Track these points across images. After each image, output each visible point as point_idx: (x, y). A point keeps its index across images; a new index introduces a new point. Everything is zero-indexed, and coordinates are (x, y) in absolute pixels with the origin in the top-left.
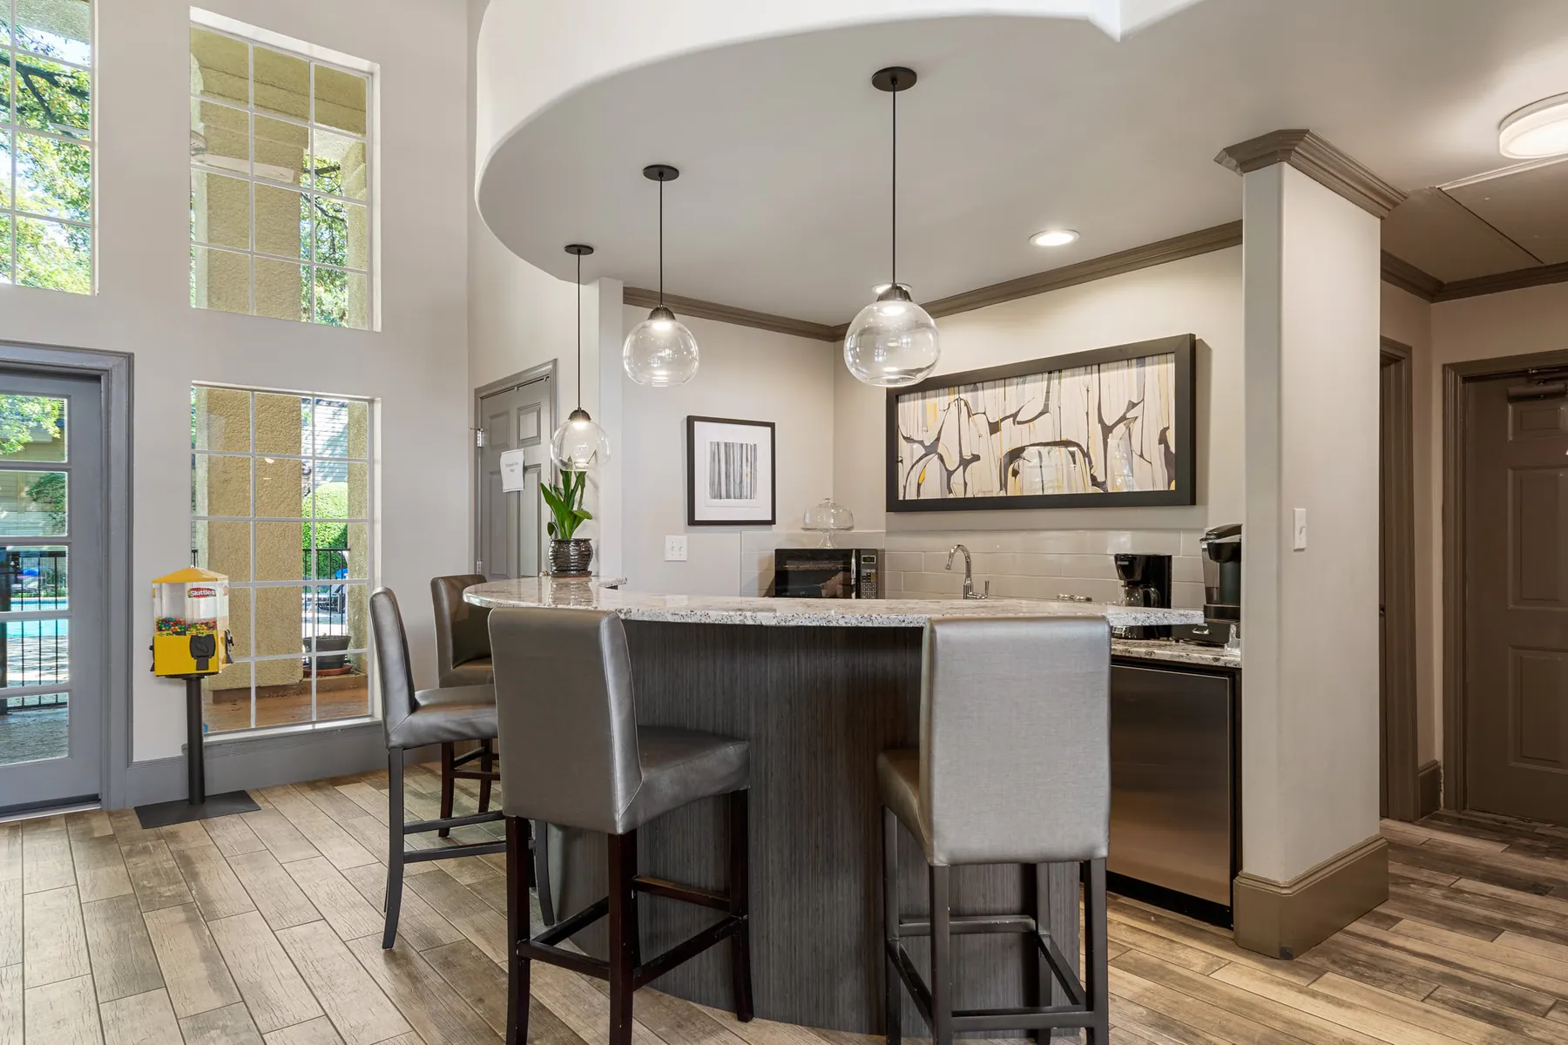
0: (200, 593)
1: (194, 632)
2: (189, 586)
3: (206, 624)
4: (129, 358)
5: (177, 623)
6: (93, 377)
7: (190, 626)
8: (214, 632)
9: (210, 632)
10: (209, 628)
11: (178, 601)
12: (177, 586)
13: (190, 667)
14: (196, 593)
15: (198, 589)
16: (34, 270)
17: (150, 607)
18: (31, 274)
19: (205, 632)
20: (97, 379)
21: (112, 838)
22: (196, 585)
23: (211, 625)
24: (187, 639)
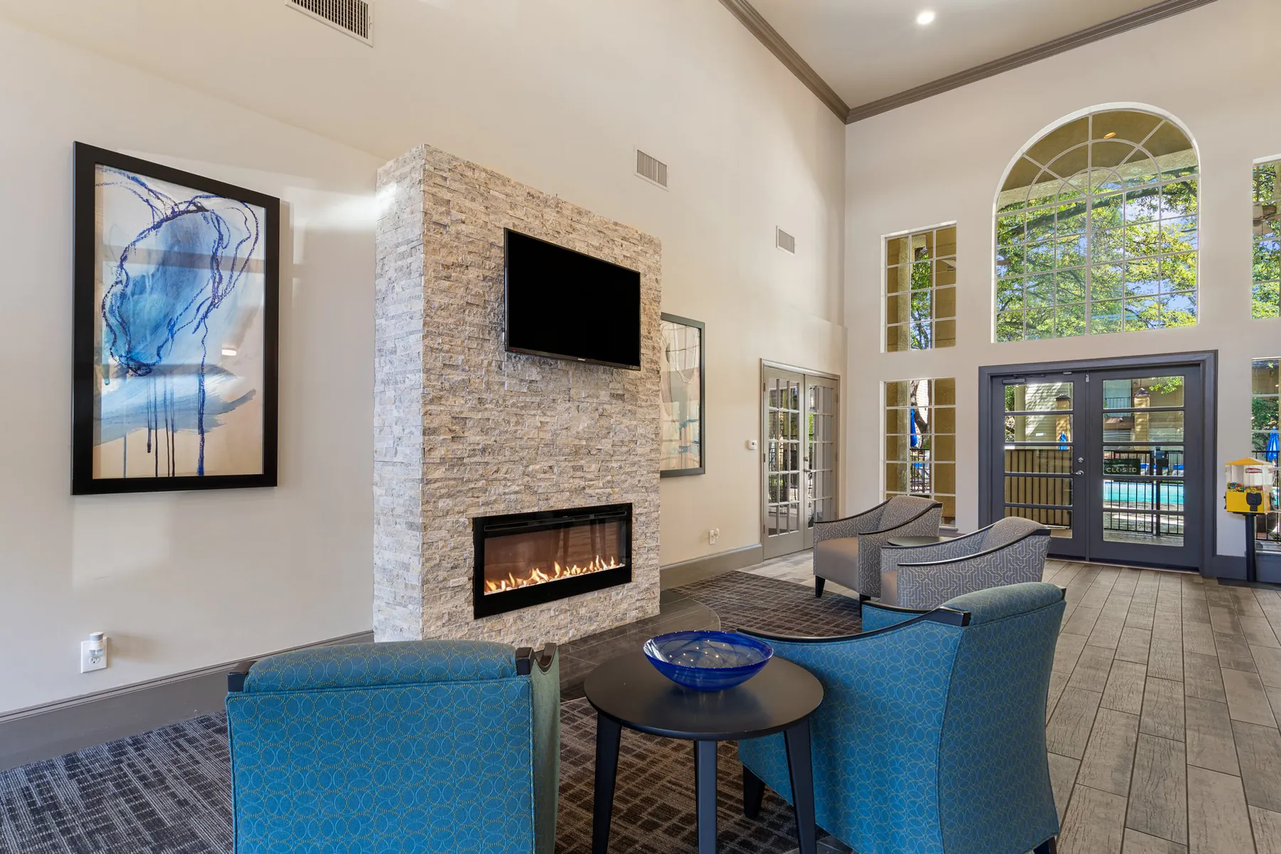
0: (1253, 471)
1: (1249, 491)
2: (1246, 467)
3: (1256, 487)
4: (1215, 353)
5: (1239, 485)
6: (1196, 365)
7: (1246, 488)
8: (1261, 492)
9: (1258, 492)
10: (1258, 490)
11: (1240, 474)
12: (1240, 467)
13: (1247, 509)
14: (1250, 471)
15: (1251, 469)
16: (1185, 276)
17: (1226, 476)
18: (1183, 279)
19: (1255, 492)
20: (1199, 365)
21: (1202, 584)
22: (1251, 467)
23: (1260, 488)
24: (1244, 494)
